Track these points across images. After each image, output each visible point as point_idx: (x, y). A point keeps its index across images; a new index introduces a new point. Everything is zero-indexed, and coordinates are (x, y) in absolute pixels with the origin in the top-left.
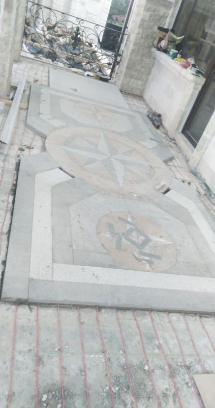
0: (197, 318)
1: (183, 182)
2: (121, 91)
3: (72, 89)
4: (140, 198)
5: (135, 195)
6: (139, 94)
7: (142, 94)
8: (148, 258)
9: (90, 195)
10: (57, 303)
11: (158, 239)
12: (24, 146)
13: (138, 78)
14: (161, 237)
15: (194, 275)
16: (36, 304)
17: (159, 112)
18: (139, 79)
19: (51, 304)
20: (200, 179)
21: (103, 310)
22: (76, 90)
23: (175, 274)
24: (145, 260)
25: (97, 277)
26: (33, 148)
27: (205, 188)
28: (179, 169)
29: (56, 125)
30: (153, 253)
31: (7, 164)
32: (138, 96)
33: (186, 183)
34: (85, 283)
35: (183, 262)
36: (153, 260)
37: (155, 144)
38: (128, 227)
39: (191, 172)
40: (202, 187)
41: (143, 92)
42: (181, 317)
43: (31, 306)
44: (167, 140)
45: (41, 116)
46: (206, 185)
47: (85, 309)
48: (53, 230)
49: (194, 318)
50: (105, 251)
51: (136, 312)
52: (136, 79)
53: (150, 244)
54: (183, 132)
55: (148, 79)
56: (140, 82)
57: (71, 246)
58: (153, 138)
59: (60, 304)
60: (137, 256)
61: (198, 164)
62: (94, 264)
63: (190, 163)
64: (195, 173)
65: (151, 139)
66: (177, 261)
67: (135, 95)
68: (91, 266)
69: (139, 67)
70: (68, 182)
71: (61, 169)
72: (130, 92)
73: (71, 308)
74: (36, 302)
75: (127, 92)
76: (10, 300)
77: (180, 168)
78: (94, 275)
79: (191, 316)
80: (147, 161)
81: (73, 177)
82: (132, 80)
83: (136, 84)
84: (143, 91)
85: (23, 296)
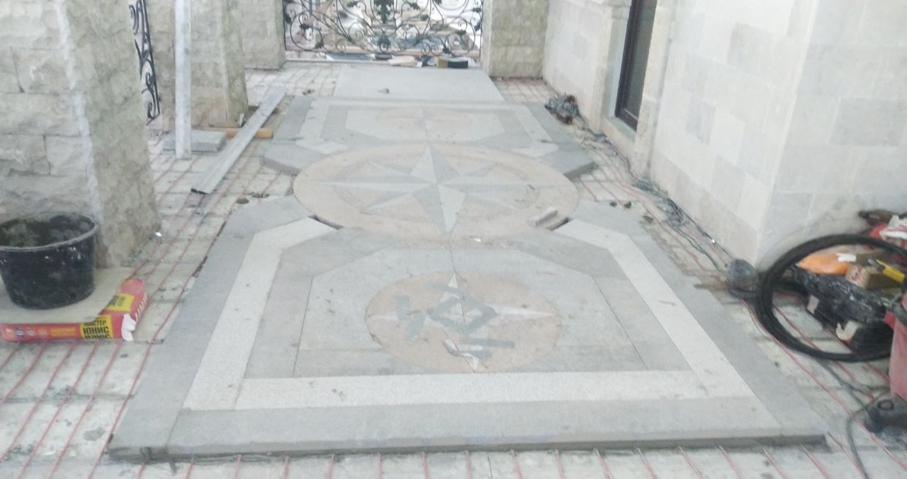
0: (595, 458)
1: (613, 204)
2: (493, 78)
3: (380, 91)
4: (490, 244)
5: (479, 240)
6: (534, 74)
7: (540, 72)
8: (480, 348)
9: (370, 253)
10: (234, 451)
11: (515, 311)
12: (249, 194)
13: (522, 42)
14: (525, 307)
15: (596, 368)
16: (185, 458)
17: (569, 93)
18: (525, 44)
19: (221, 455)
20: (657, 194)
21: (348, 459)
22: (388, 91)
23: (543, 371)
24: (471, 352)
25: (341, 394)
26: (267, 195)
27: (666, 207)
28: (605, 185)
29: (326, 151)
30: (495, 337)
31: (204, 227)
32: (532, 79)
33: (620, 207)
34: (309, 408)
35: (571, 348)
36: (492, 349)
37: (552, 148)
38: (446, 296)
39: (637, 186)
40: (660, 209)
41: (541, 68)
42: (549, 459)
43: (177, 464)
44: (585, 139)
45: (298, 142)
46: (671, 203)
47: (303, 461)
48: (262, 320)
49: (585, 458)
50: (376, 345)
51: (431, 458)
52: (518, 44)
53: (495, 322)
54: (618, 113)
55: (544, 39)
56: (529, 50)
57: (297, 345)
58: (549, 138)
59: (243, 454)
60: (453, 347)
61: (649, 165)
62: (343, 371)
63: (633, 168)
64: (646, 186)
65: (544, 141)
66: (555, 345)
67: (526, 78)
68: (334, 375)
69: (518, 21)
70: (324, 238)
71: (316, 218)
72: (512, 75)
73: (269, 461)
74: (188, 452)
75: (508, 75)
76: (129, 453)
77: (611, 182)
78: (335, 391)
79: (578, 455)
80: (524, 179)
81: (337, 227)
82: (512, 51)
83: (520, 56)
84: (539, 65)
85: (157, 442)
